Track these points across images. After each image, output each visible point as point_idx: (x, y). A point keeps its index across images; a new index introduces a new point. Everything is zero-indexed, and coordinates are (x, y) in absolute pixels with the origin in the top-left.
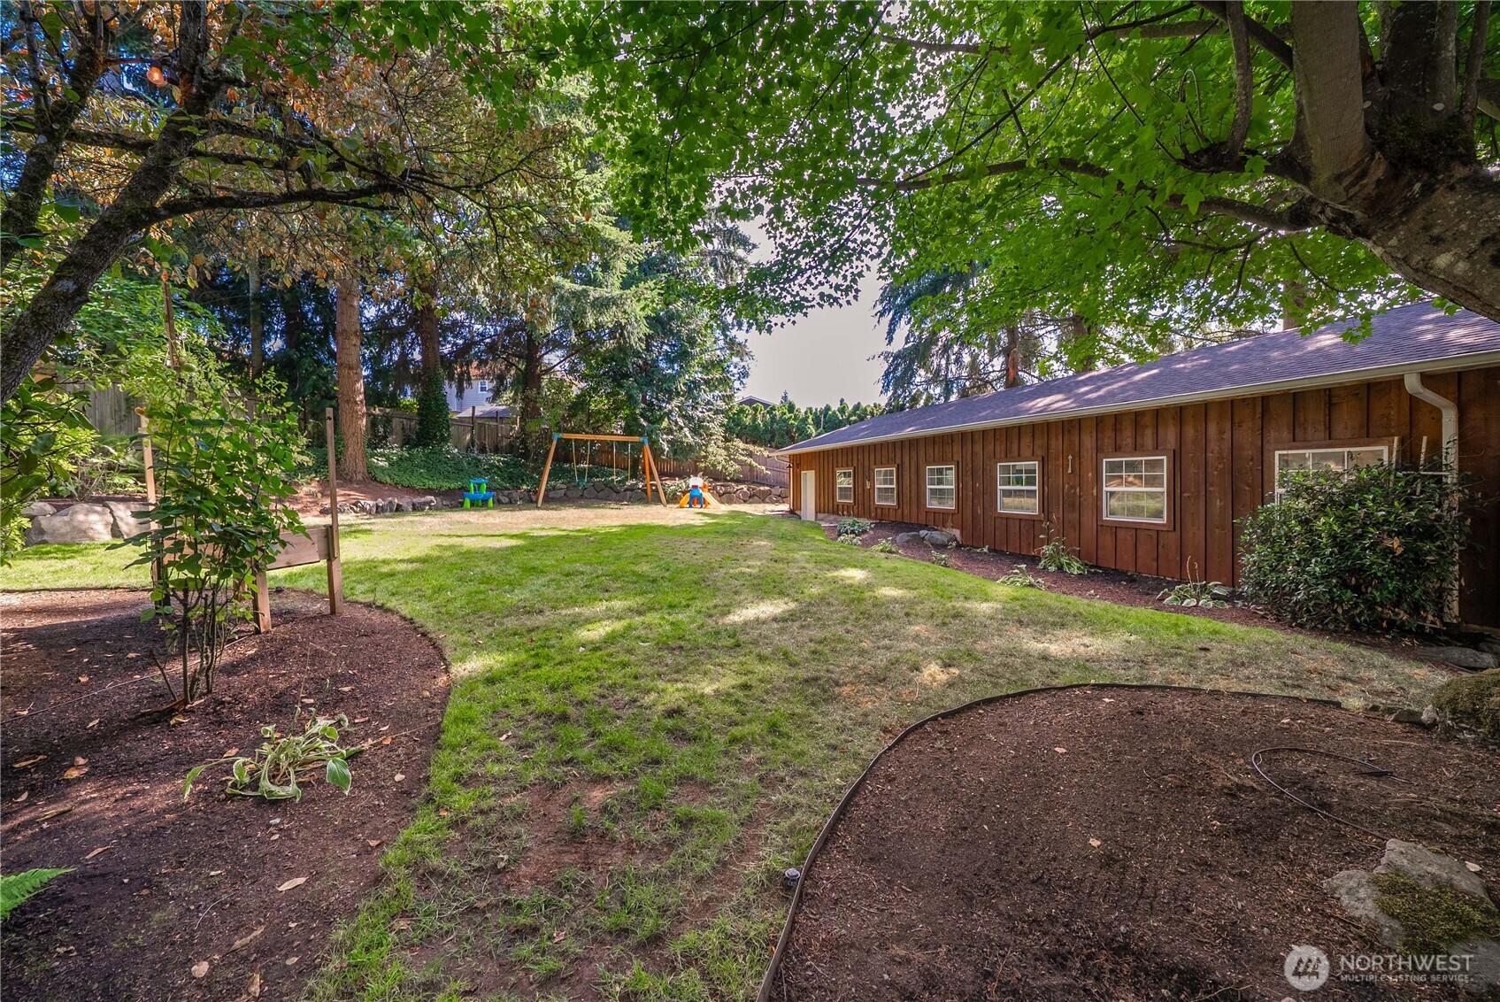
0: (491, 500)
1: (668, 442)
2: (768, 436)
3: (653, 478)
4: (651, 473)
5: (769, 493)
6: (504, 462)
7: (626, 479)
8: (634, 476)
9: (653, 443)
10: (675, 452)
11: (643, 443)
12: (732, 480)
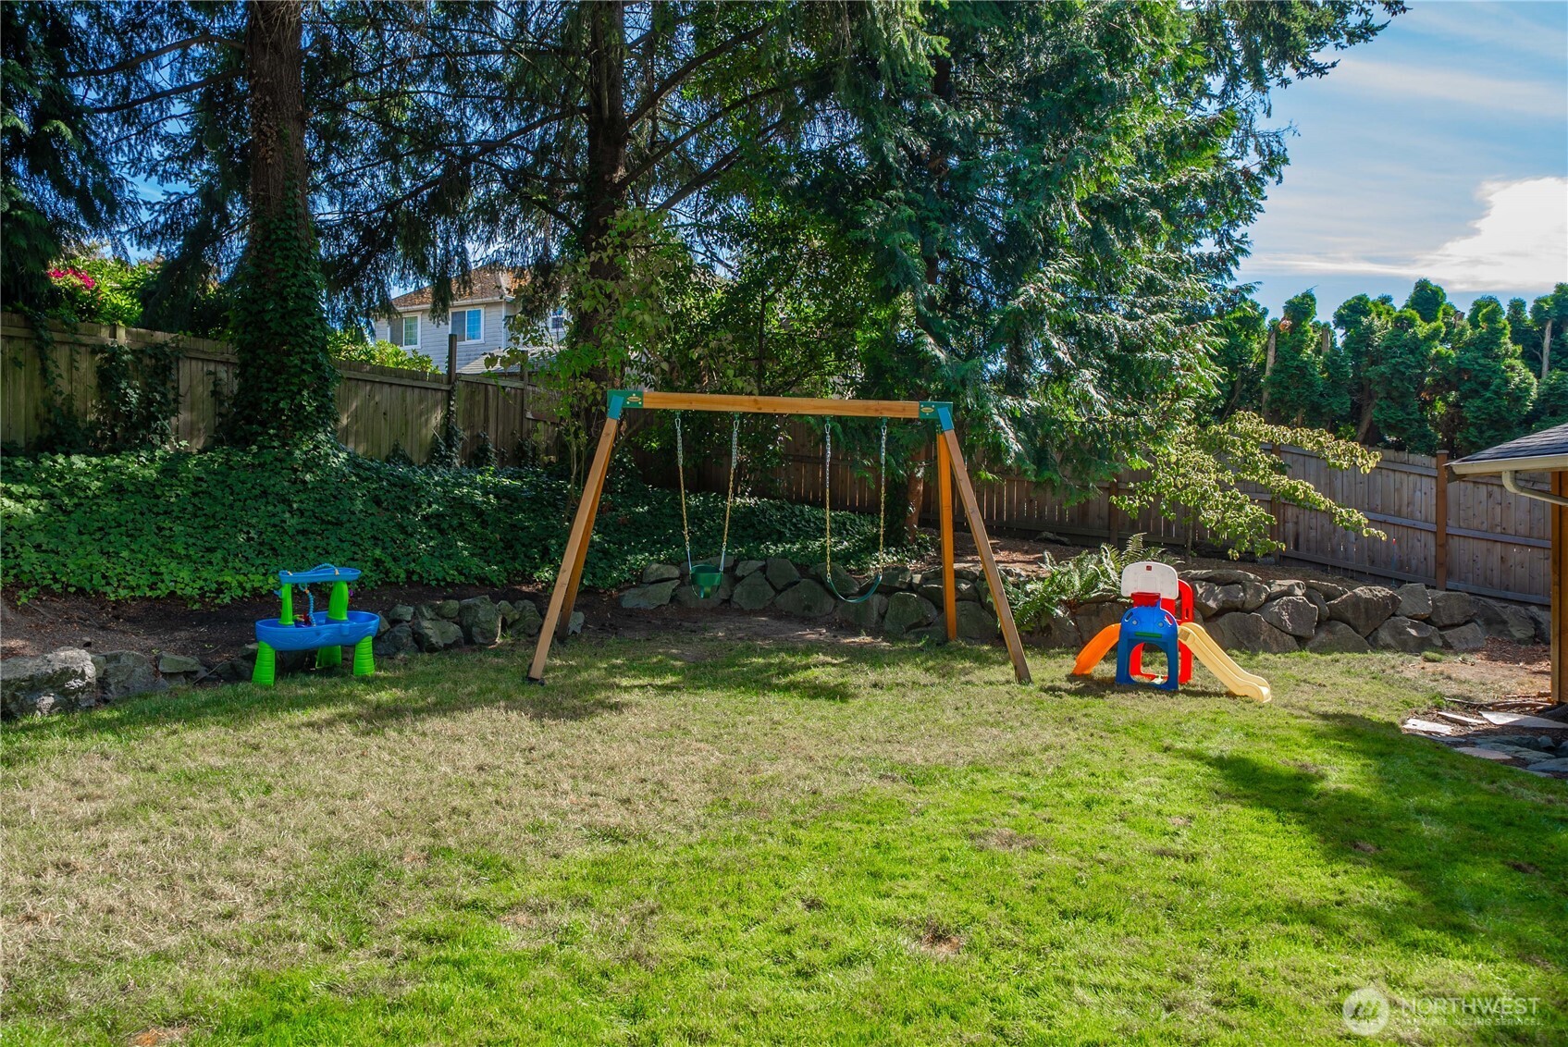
0: (365, 648)
1: (1018, 422)
2: (1343, 404)
3: (964, 546)
4: (961, 525)
5: (1388, 609)
6: (501, 493)
7: (871, 545)
8: (895, 539)
9: (971, 426)
10: (1040, 458)
11: (930, 428)
12: (1248, 558)
